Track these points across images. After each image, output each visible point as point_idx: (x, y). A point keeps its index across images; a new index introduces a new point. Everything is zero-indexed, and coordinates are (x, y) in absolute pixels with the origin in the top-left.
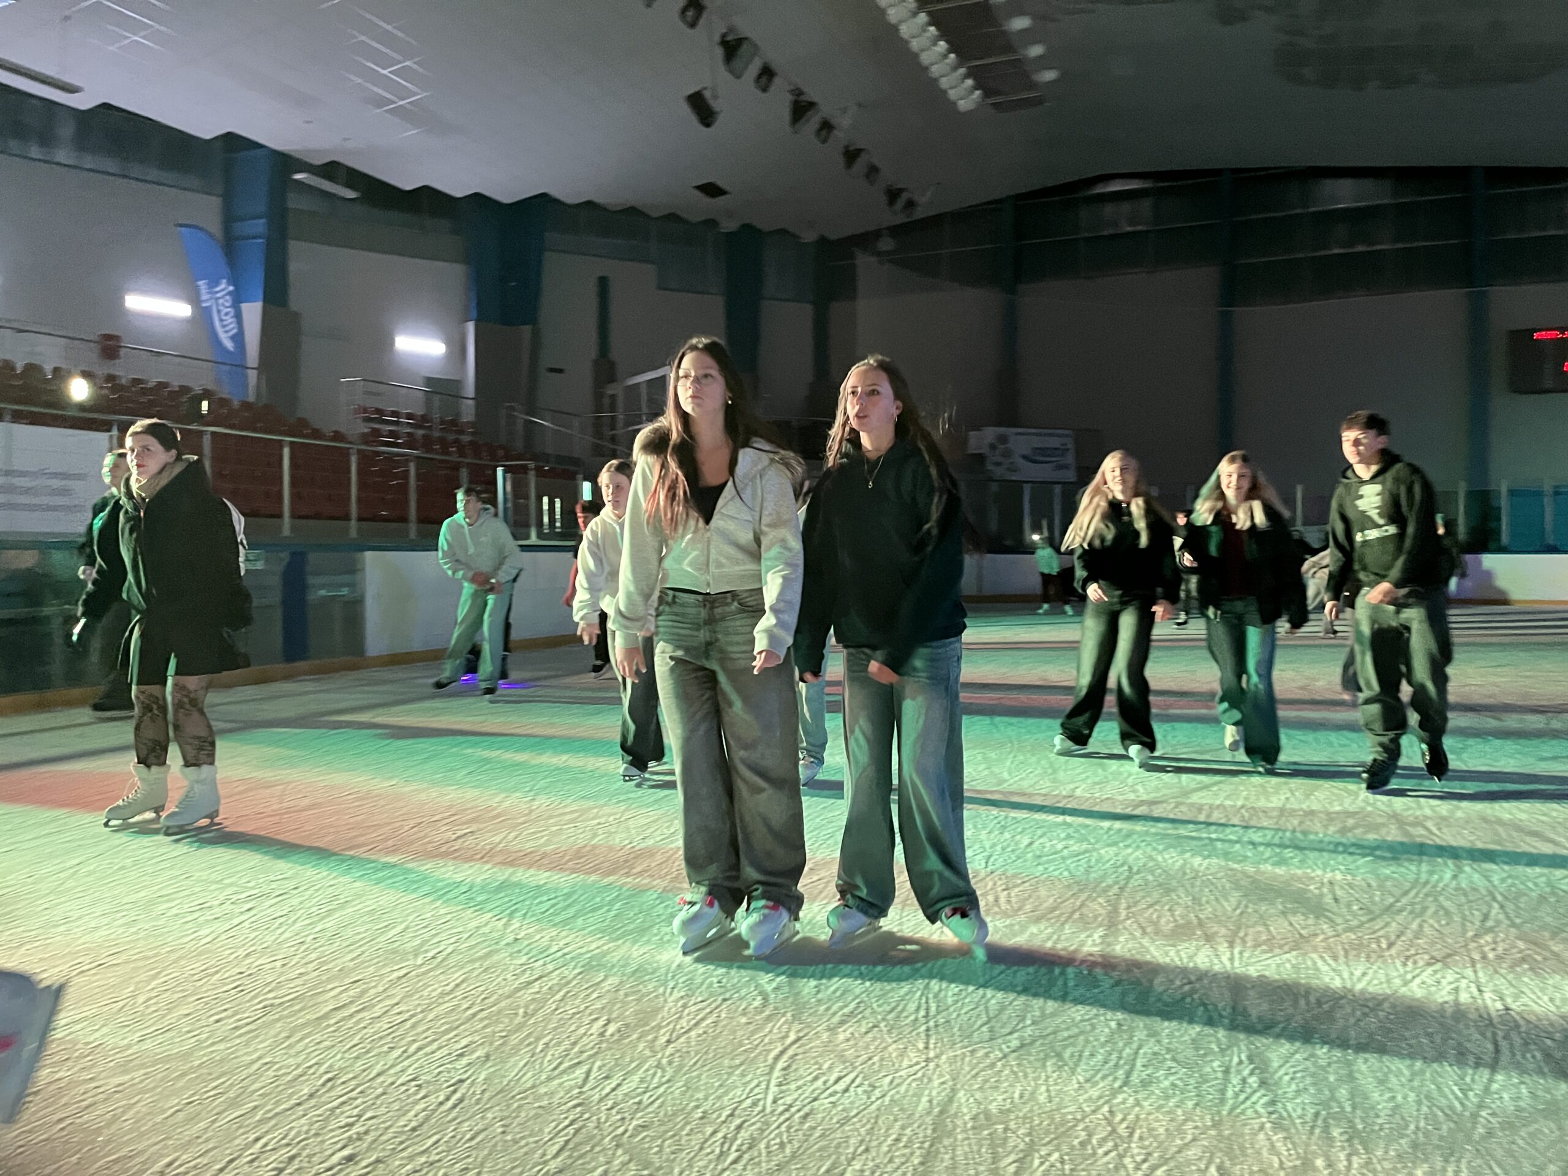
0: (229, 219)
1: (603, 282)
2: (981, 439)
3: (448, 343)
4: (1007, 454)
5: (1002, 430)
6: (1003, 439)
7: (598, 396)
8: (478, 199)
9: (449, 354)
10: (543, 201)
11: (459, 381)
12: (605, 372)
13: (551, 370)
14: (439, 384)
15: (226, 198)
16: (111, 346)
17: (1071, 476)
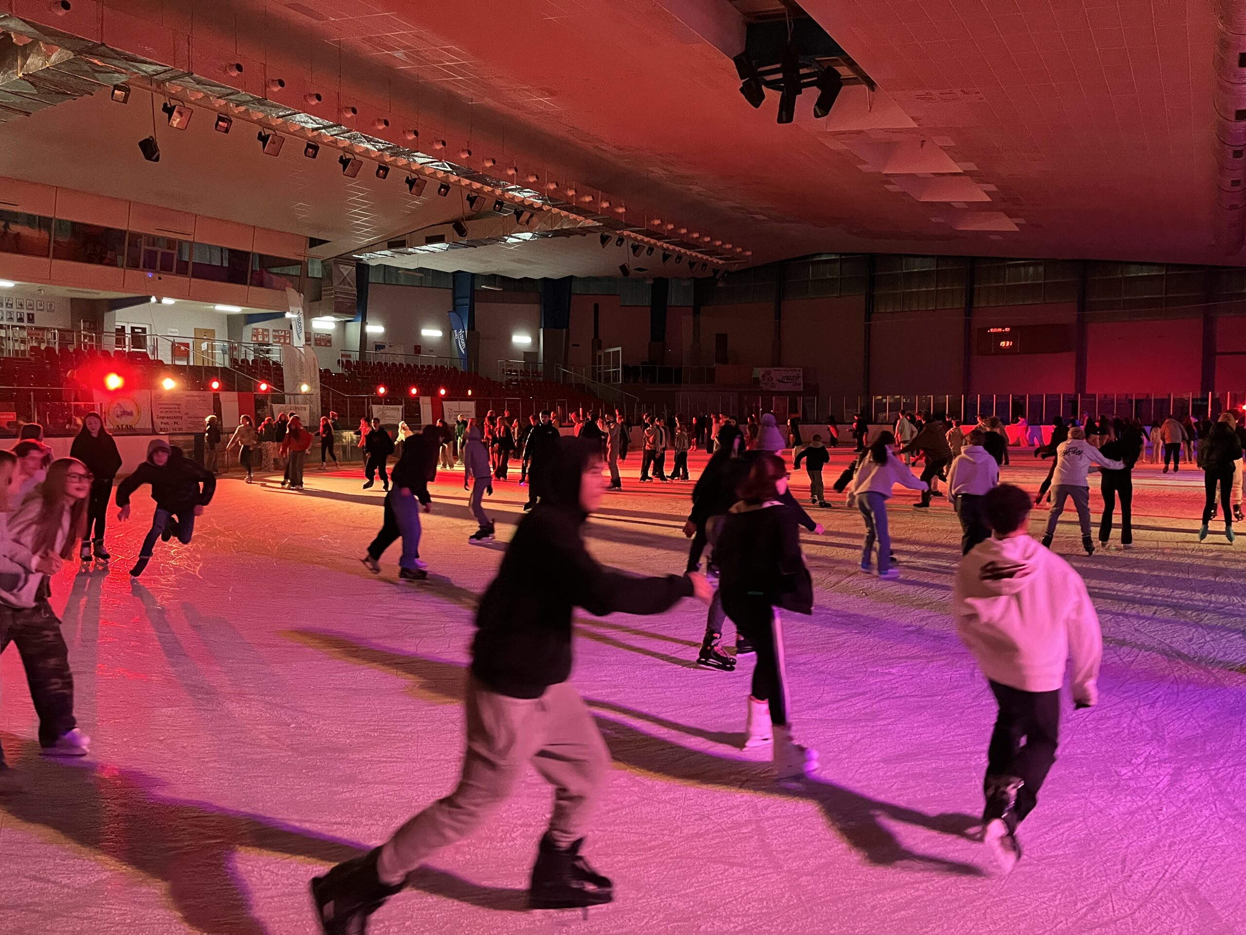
0: (454, 298)
1: (596, 306)
2: (758, 372)
3: (532, 337)
4: (771, 380)
5: (767, 369)
7: (594, 355)
8: (545, 280)
9: (533, 342)
10: (570, 279)
11: (536, 354)
12: (598, 344)
13: (574, 345)
14: (529, 356)
15: (454, 290)
16: (418, 350)
17: (801, 389)
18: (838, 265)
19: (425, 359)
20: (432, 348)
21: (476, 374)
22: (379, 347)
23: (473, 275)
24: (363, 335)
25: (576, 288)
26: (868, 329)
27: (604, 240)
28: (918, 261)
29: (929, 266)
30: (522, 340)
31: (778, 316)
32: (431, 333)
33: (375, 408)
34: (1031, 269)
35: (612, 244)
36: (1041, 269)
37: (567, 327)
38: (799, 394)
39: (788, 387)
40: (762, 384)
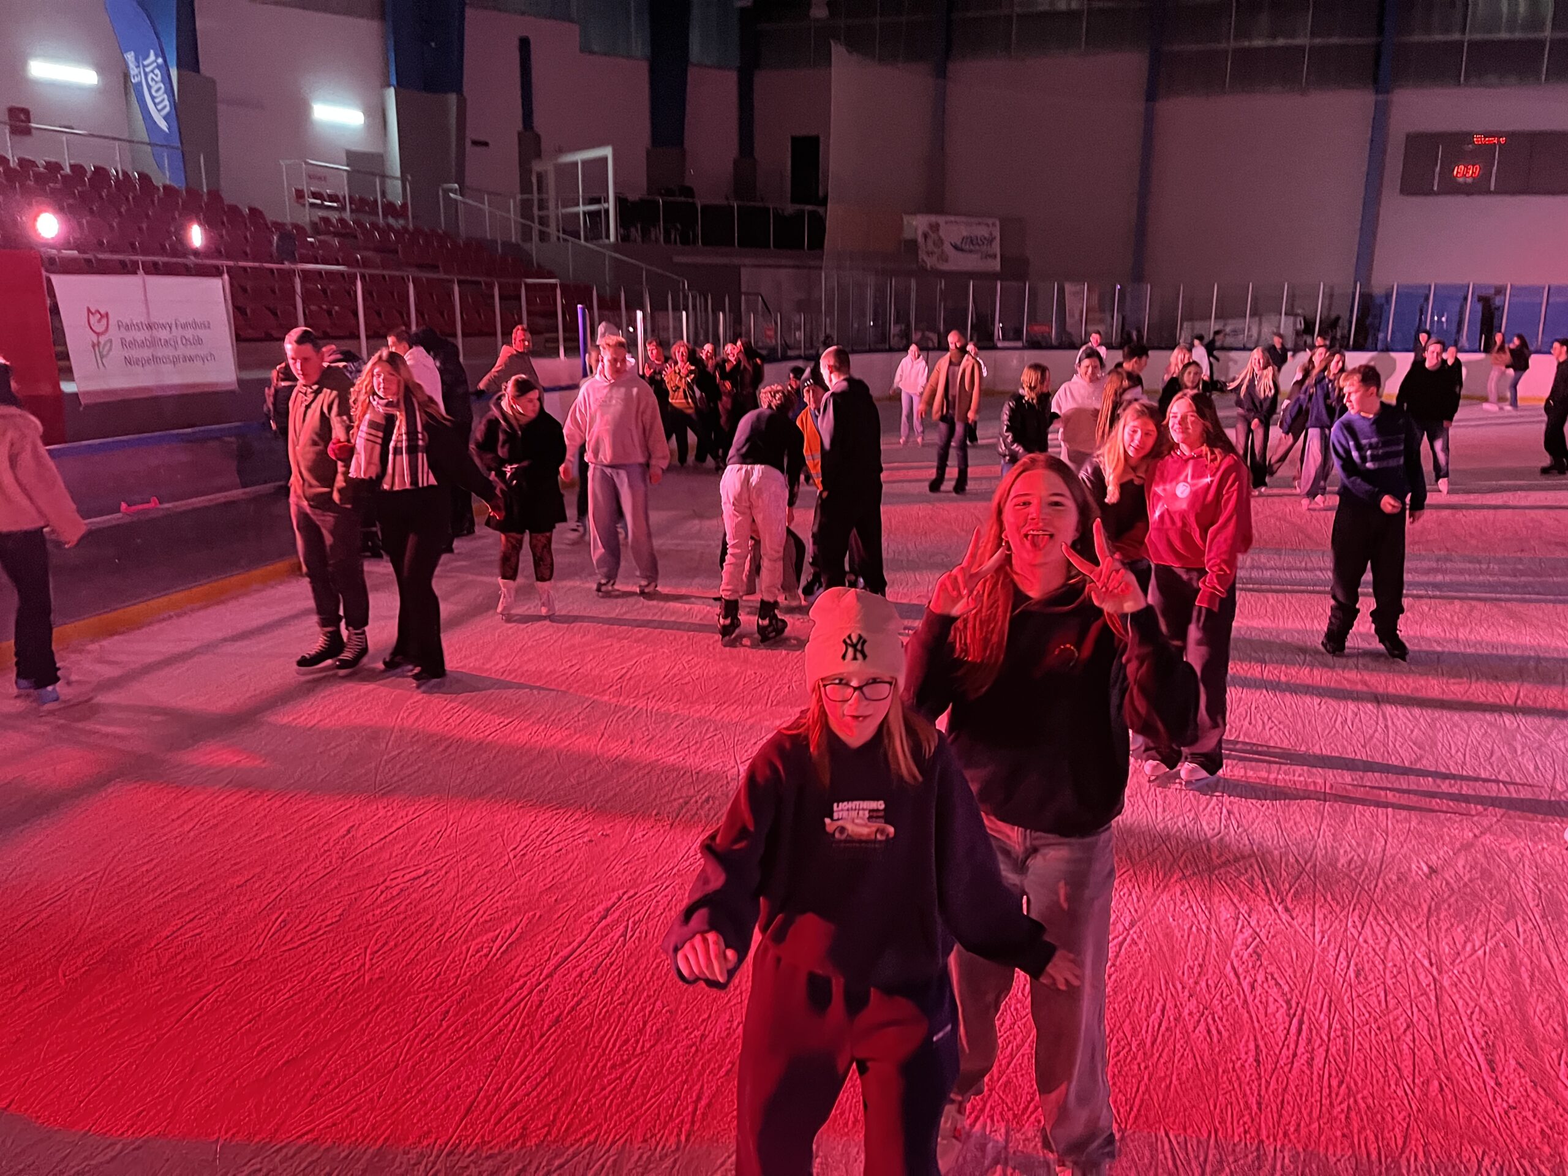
1: (524, 44)
2: (914, 226)
3: (368, 113)
4: (939, 243)
5: (933, 218)
6: (935, 227)
7: (525, 169)
9: (368, 126)
11: (381, 159)
12: (532, 142)
13: (475, 143)
14: (362, 159)
17: (996, 265)
20: (68, 114)
30: (338, 115)
32: (62, 73)
36: (1544, 6)
37: (459, 92)
38: (994, 276)
39: (970, 262)
40: (922, 255)
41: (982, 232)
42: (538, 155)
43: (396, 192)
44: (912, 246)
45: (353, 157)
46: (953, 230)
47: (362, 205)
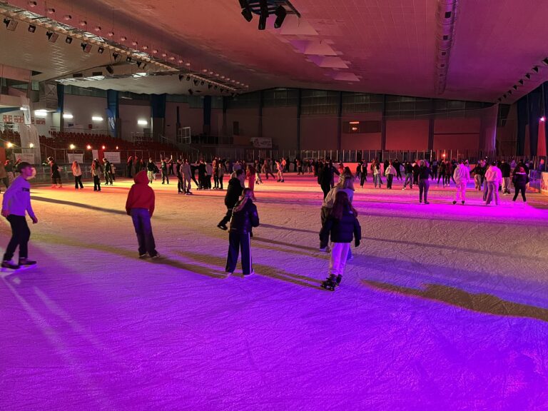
0: (108, 102)
1: (178, 108)
2: (253, 139)
3: (148, 122)
4: (258, 143)
5: (257, 138)
6: (257, 140)
7: (177, 130)
8: (153, 95)
9: (148, 124)
10: (165, 94)
11: (150, 129)
12: (179, 125)
13: (167, 125)
14: (146, 130)
15: (108, 98)
16: (90, 126)
17: (271, 147)
18: (286, 94)
19: (93, 131)
20: (98, 125)
21: (120, 139)
22: (70, 125)
23: (118, 92)
24: (62, 120)
25: (168, 99)
26: (299, 121)
27: (181, 77)
28: (319, 92)
29: (324, 95)
30: (142, 123)
31: (261, 115)
32: (97, 119)
33: (69, 155)
34: (364, 98)
35: (185, 79)
36: (368, 97)
37: (164, 117)
38: (270, 149)
39: (266, 146)
40: (254, 145)
41: (267, 140)
42: (180, 127)
43: (152, 136)
44: (252, 143)
45: (145, 130)
46: (261, 140)
47: (144, 138)
